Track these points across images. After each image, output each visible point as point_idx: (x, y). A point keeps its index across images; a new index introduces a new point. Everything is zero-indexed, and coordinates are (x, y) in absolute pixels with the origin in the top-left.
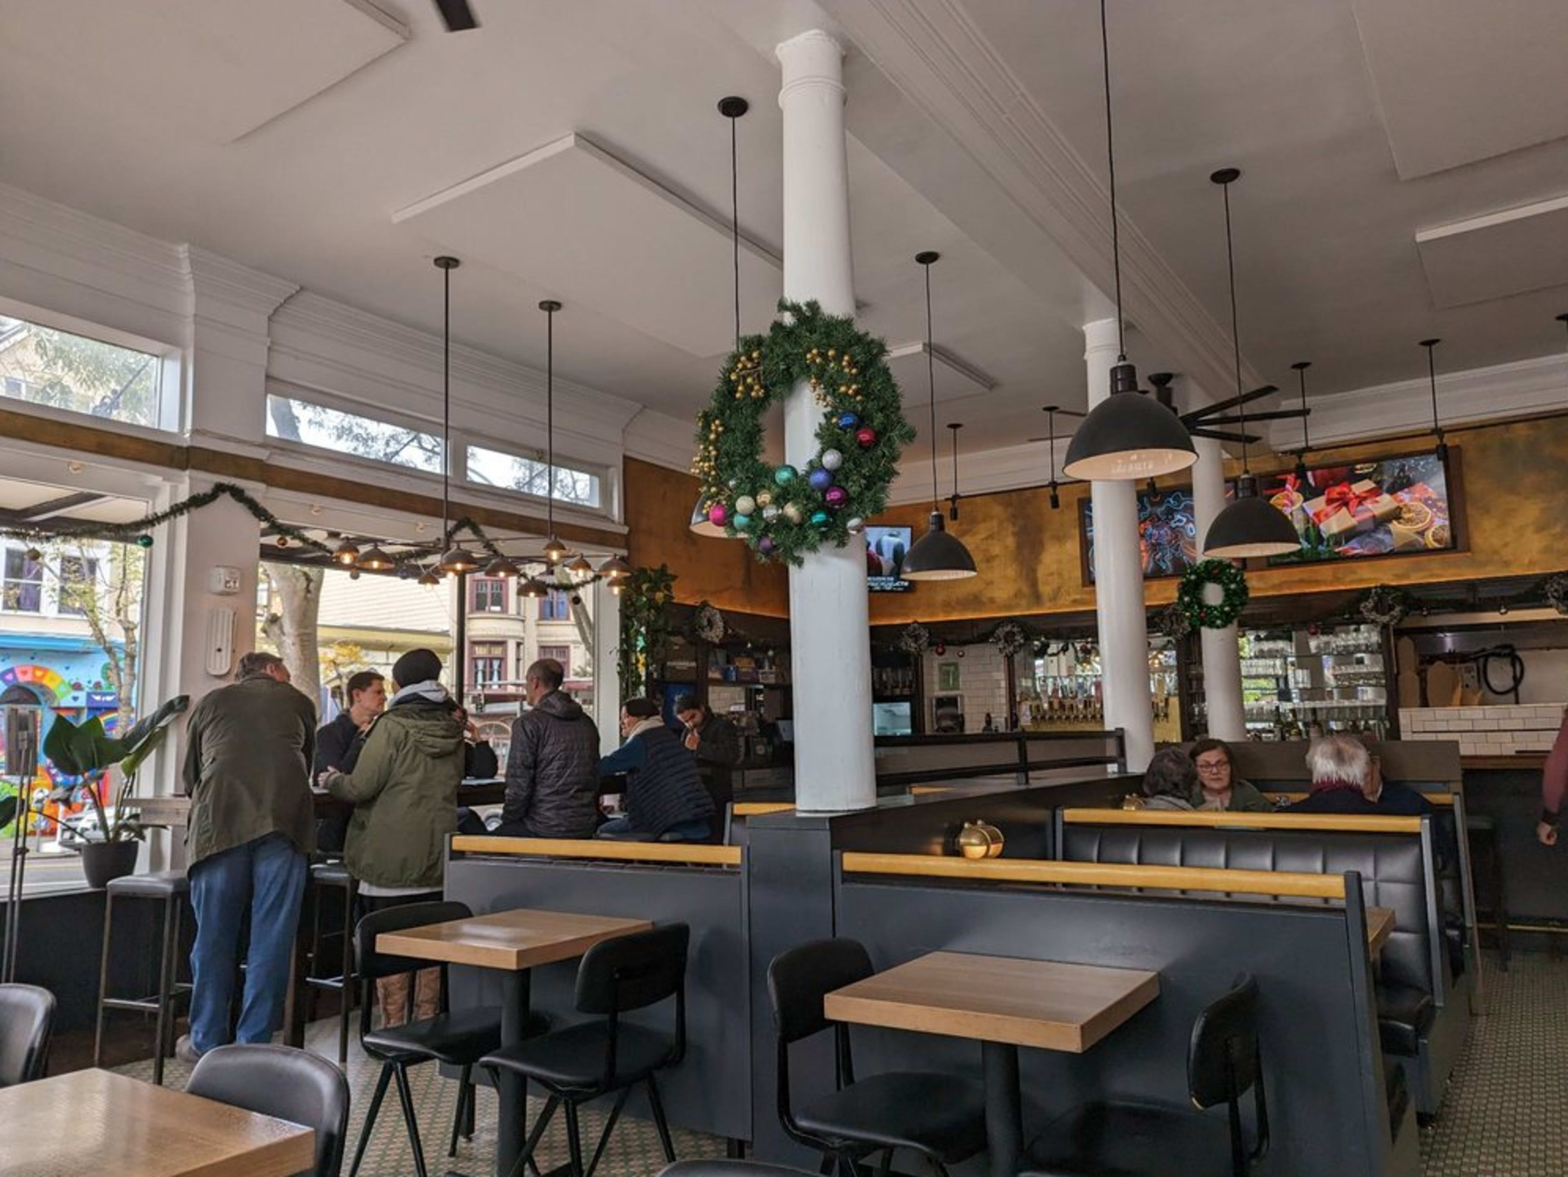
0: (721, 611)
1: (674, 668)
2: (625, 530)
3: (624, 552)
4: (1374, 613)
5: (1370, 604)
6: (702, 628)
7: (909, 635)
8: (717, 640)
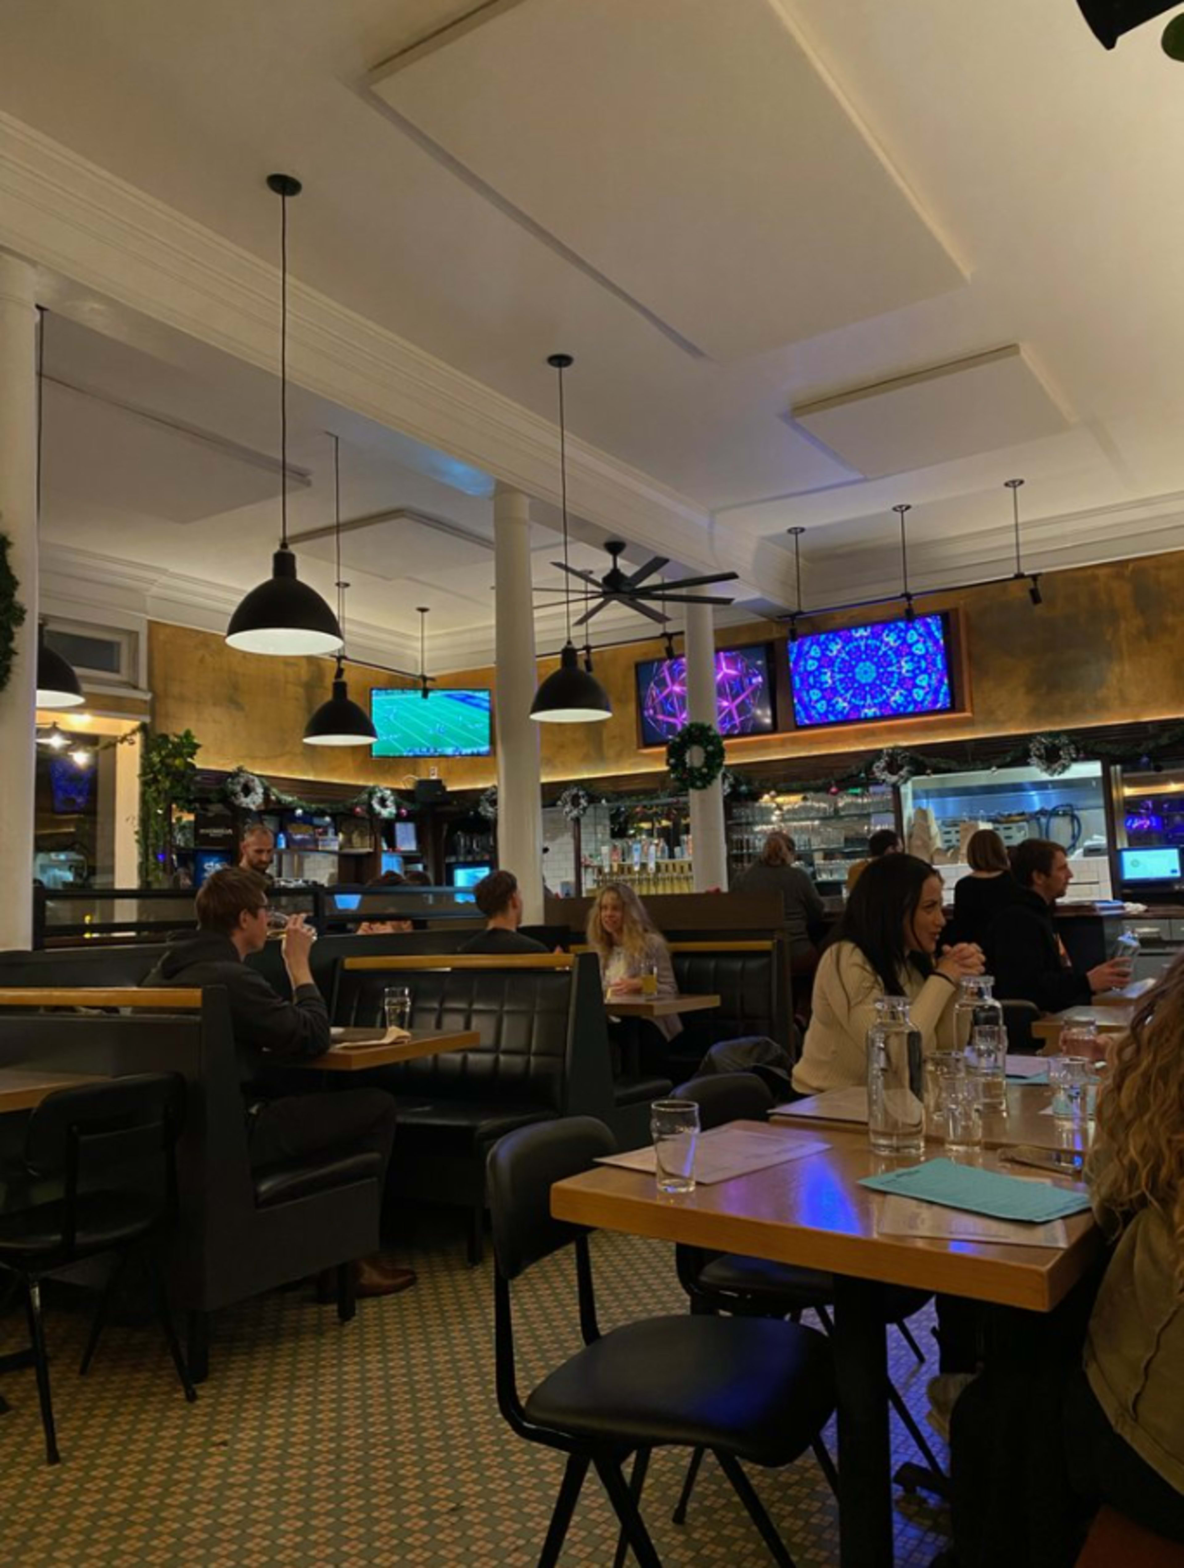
0: (258, 776)
1: (207, 835)
2: (148, 697)
3: (147, 720)
4: (886, 773)
5: (882, 764)
6: (235, 794)
7: (487, 800)
8: (253, 807)
